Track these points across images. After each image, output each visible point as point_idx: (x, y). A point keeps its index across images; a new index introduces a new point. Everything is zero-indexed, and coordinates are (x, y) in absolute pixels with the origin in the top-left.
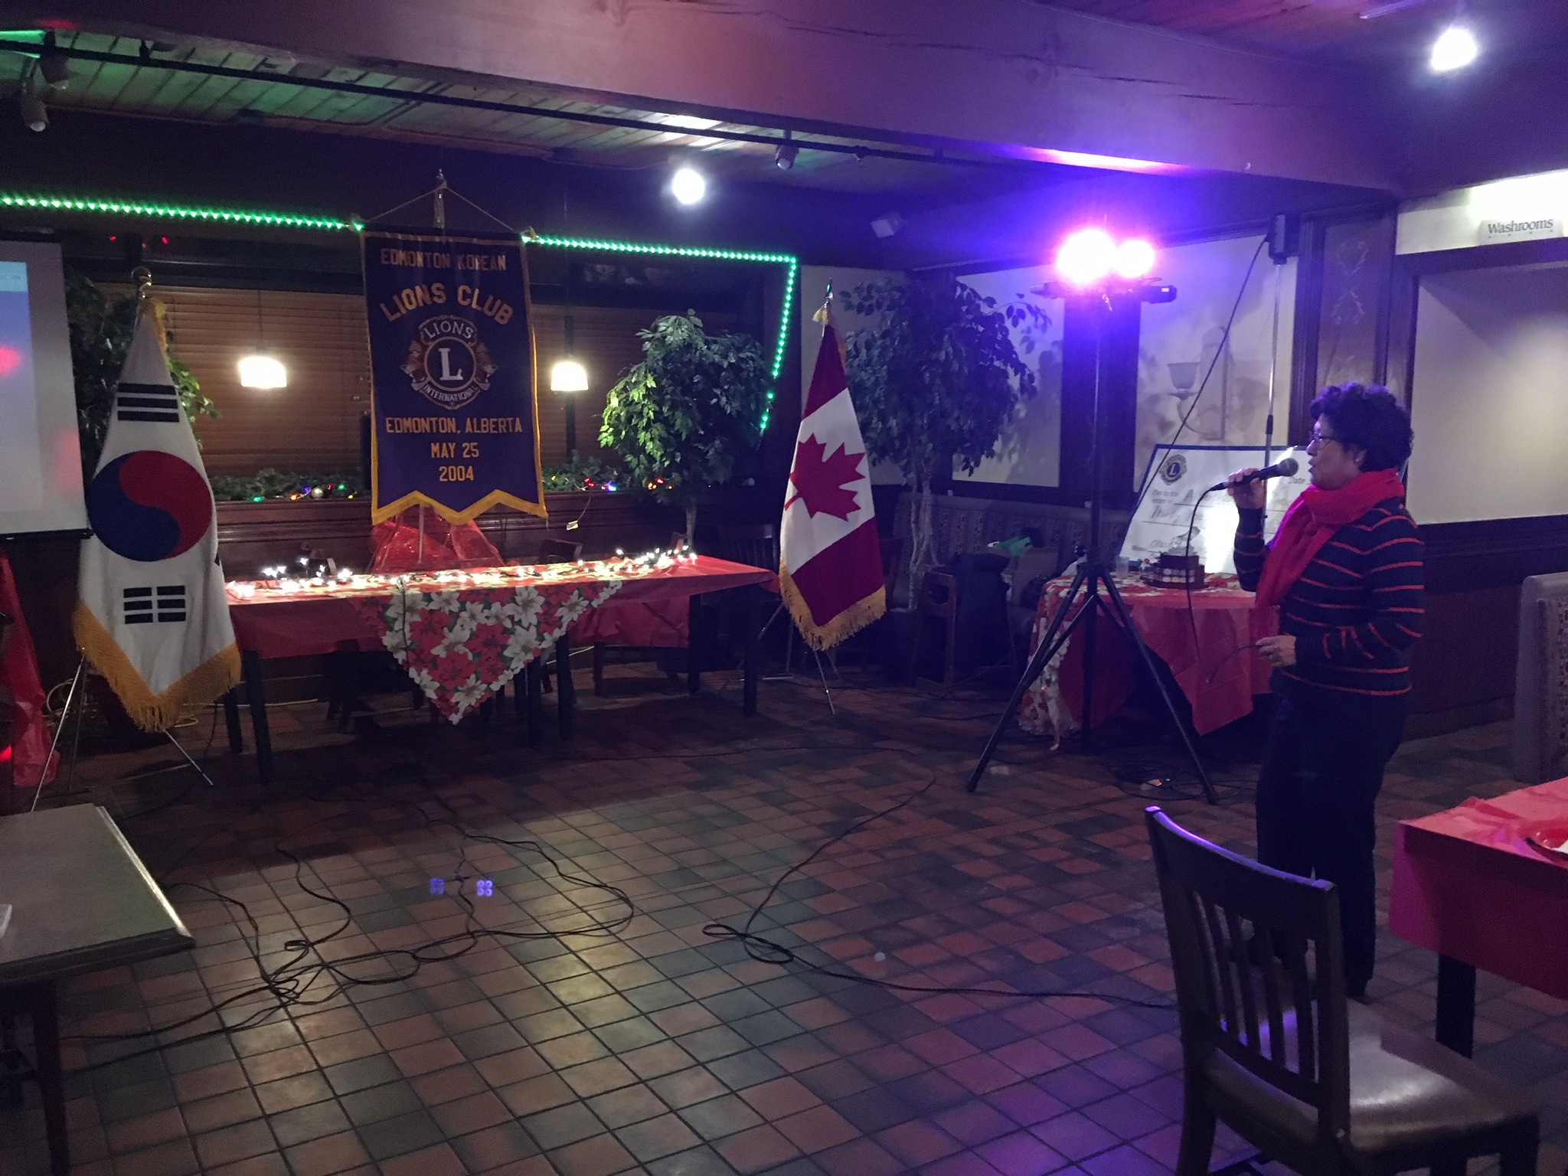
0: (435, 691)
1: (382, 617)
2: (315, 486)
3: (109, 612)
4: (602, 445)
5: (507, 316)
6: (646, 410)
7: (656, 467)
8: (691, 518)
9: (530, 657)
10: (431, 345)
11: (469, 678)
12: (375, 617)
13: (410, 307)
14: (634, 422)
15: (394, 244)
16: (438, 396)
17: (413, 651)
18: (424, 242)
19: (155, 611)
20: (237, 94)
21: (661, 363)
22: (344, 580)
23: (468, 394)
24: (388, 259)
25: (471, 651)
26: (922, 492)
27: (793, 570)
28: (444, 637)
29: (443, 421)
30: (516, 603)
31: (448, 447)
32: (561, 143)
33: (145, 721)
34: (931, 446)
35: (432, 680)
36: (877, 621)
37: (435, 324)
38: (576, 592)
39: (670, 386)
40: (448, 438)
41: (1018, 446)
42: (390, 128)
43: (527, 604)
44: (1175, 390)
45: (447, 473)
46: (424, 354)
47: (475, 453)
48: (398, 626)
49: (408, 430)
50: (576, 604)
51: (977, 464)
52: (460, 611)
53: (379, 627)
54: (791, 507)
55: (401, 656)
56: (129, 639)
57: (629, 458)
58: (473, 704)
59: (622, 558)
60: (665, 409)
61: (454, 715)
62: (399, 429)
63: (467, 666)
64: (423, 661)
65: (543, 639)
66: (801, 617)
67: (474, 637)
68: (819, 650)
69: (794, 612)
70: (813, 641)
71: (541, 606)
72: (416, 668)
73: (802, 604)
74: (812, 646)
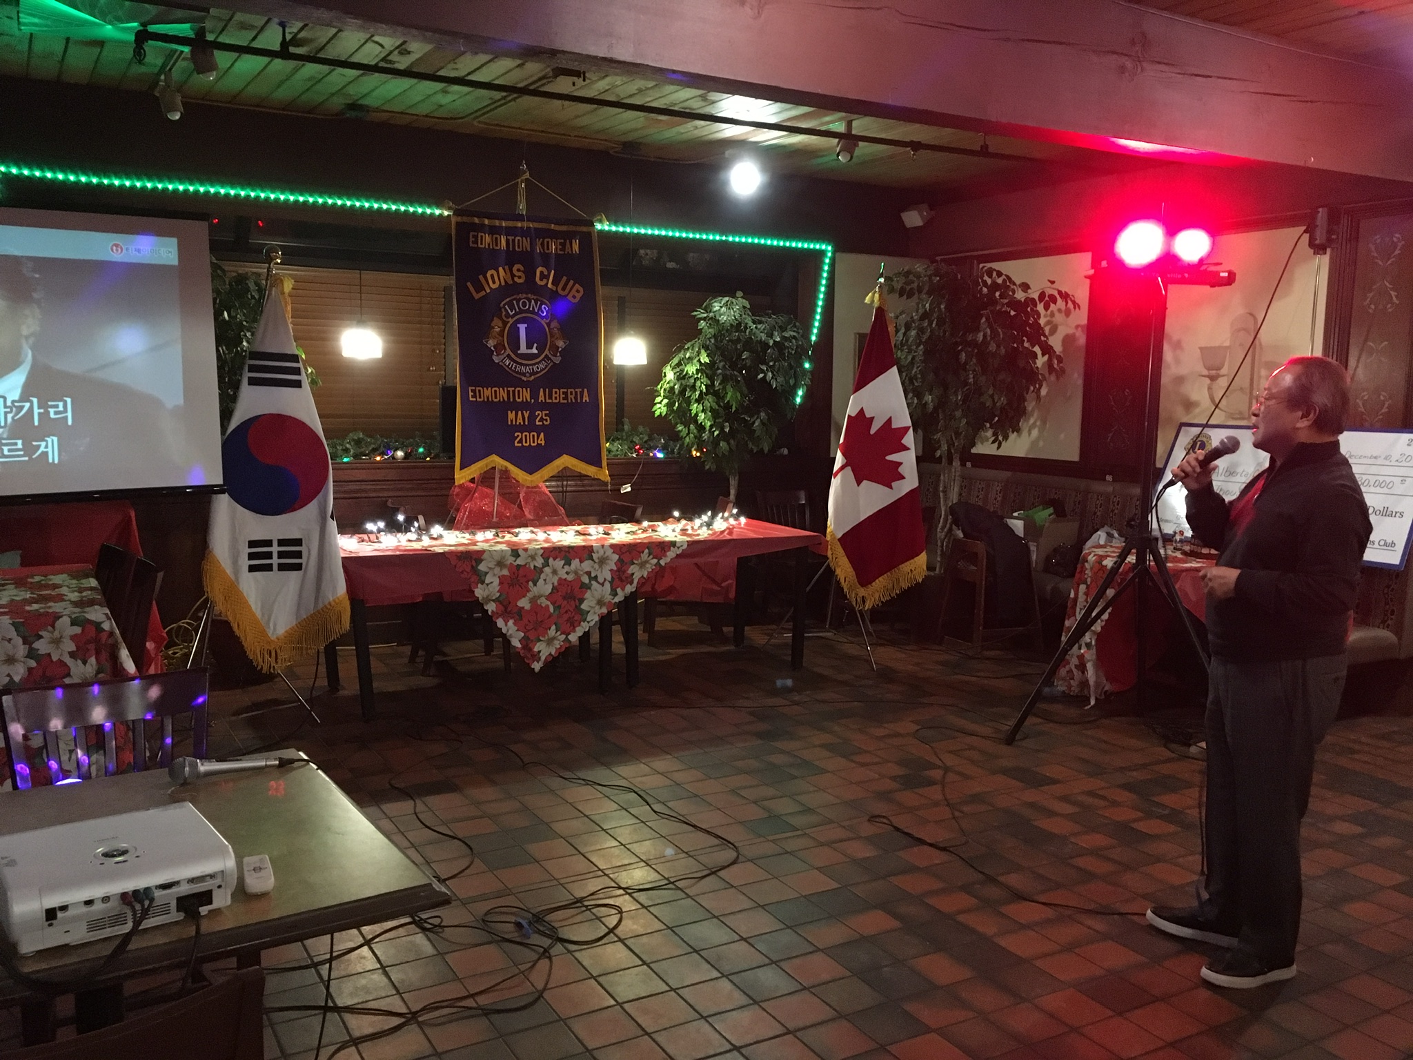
0: (520, 641)
1: (475, 570)
2: (396, 449)
3: (235, 562)
4: (656, 416)
5: (579, 296)
6: (698, 383)
7: (705, 436)
8: (733, 482)
9: (604, 610)
10: (511, 321)
11: (550, 629)
12: (469, 571)
13: (494, 286)
14: (687, 394)
15: (481, 228)
16: (515, 368)
17: (499, 601)
18: (506, 227)
19: (275, 561)
20: (351, 90)
21: (713, 341)
22: (435, 536)
23: (541, 366)
24: (476, 242)
25: (552, 603)
26: (952, 464)
27: (839, 536)
28: (528, 591)
29: (519, 391)
30: (593, 560)
31: (523, 414)
32: (630, 137)
33: (263, 663)
34: (964, 421)
35: (518, 630)
36: (918, 584)
37: (515, 302)
38: (646, 551)
39: (720, 362)
40: (524, 406)
41: (1038, 423)
42: (479, 122)
43: (603, 561)
44: (1206, 372)
45: (522, 439)
46: (504, 329)
47: (546, 420)
48: (488, 580)
49: (488, 398)
50: (647, 562)
51: (1006, 438)
52: (544, 567)
53: (472, 580)
54: (839, 476)
55: (491, 607)
56: (251, 586)
57: (680, 428)
58: (553, 653)
59: (679, 520)
60: (716, 383)
61: (535, 663)
62: (480, 397)
63: (549, 618)
64: (510, 613)
65: (616, 594)
66: (846, 578)
67: (555, 591)
68: (862, 609)
69: (839, 573)
70: (856, 601)
71: (615, 563)
72: (503, 618)
73: (847, 566)
74: (856, 605)
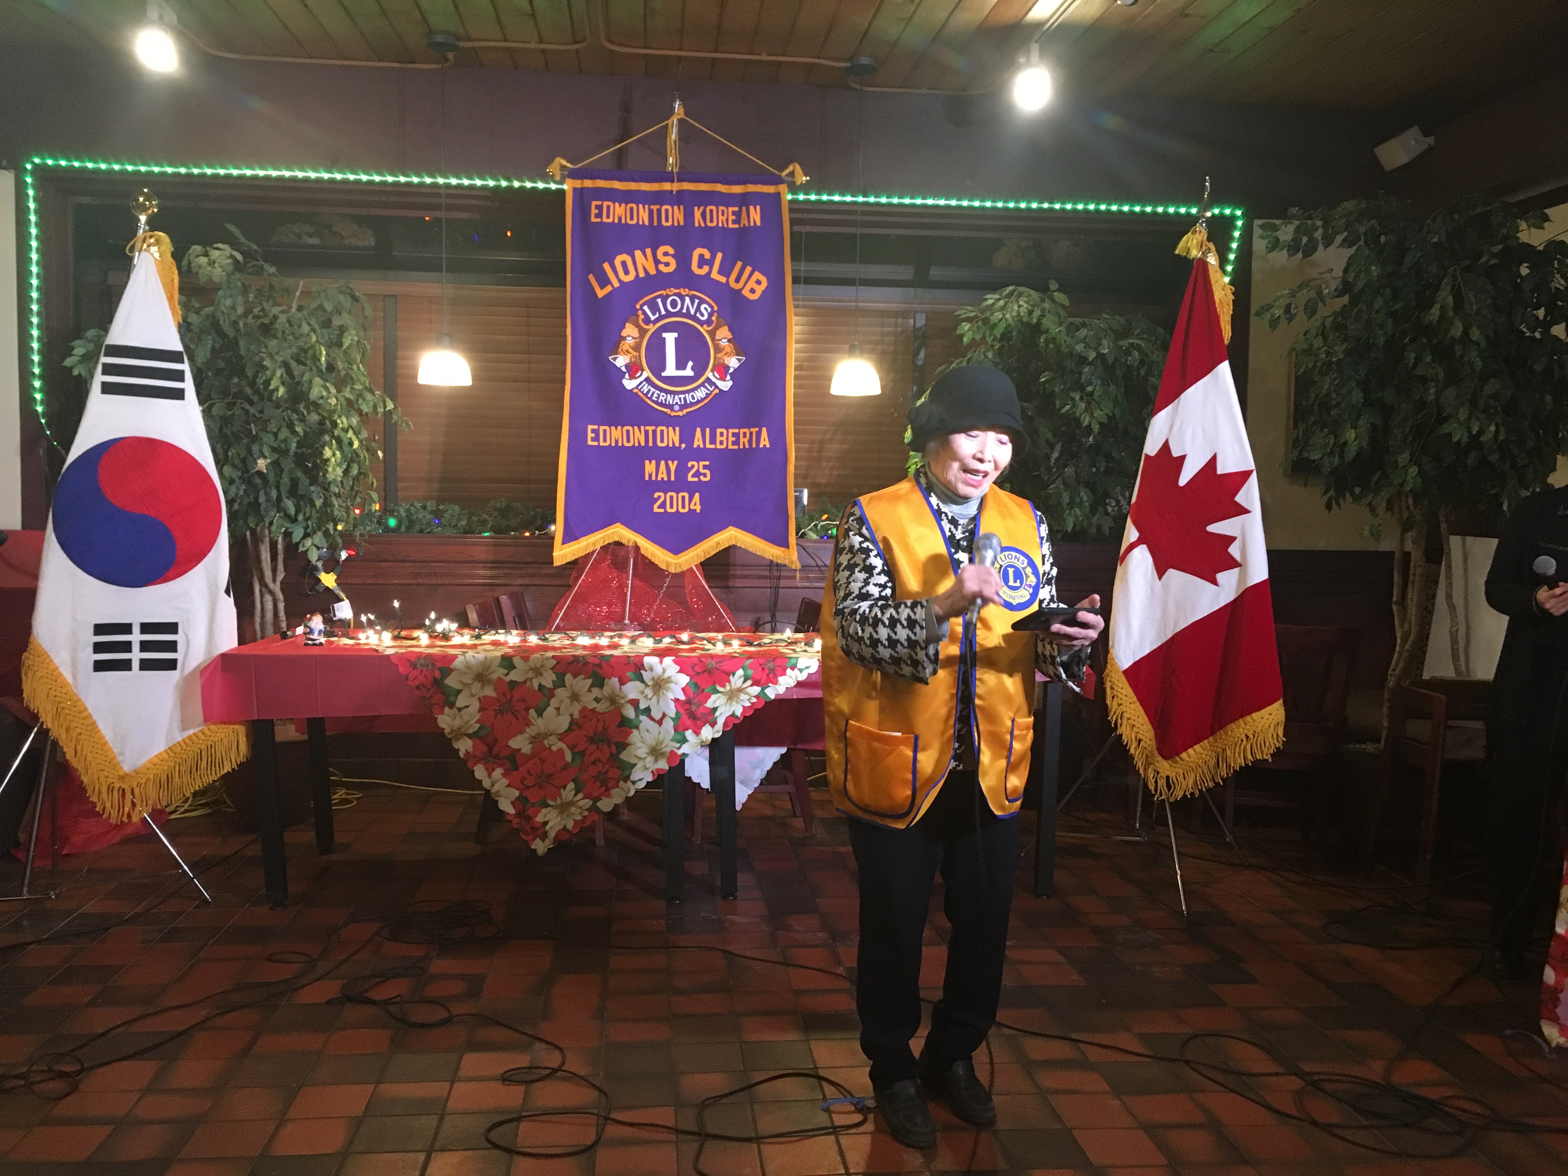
0: (512, 803)
1: (438, 684)
5: (760, 289)
9: (663, 765)
10: (652, 328)
11: (564, 787)
12: (429, 686)
13: (626, 279)
15: (608, 194)
16: (658, 398)
17: (480, 738)
18: (647, 192)
19: (136, 655)
23: (700, 394)
24: (599, 215)
25: (570, 748)
27: (1128, 665)
28: (529, 724)
29: (662, 431)
31: (667, 466)
35: (509, 786)
36: (1265, 760)
37: (659, 300)
40: (670, 453)
43: (660, 684)
45: (665, 501)
46: (641, 342)
47: (705, 475)
48: (460, 702)
49: (617, 441)
50: (740, 690)
52: (556, 687)
53: (434, 701)
54: (1128, 561)
55: (464, 746)
58: (569, 828)
61: (538, 841)
62: (605, 441)
63: (564, 769)
64: (496, 757)
65: (684, 740)
66: (1140, 741)
67: (575, 727)
68: (1168, 798)
69: (1126, 732)
70: (1156, 782)
71: (683, 689)
72: (485, 764)
73: (1141, 720)
74: (1156, 789)
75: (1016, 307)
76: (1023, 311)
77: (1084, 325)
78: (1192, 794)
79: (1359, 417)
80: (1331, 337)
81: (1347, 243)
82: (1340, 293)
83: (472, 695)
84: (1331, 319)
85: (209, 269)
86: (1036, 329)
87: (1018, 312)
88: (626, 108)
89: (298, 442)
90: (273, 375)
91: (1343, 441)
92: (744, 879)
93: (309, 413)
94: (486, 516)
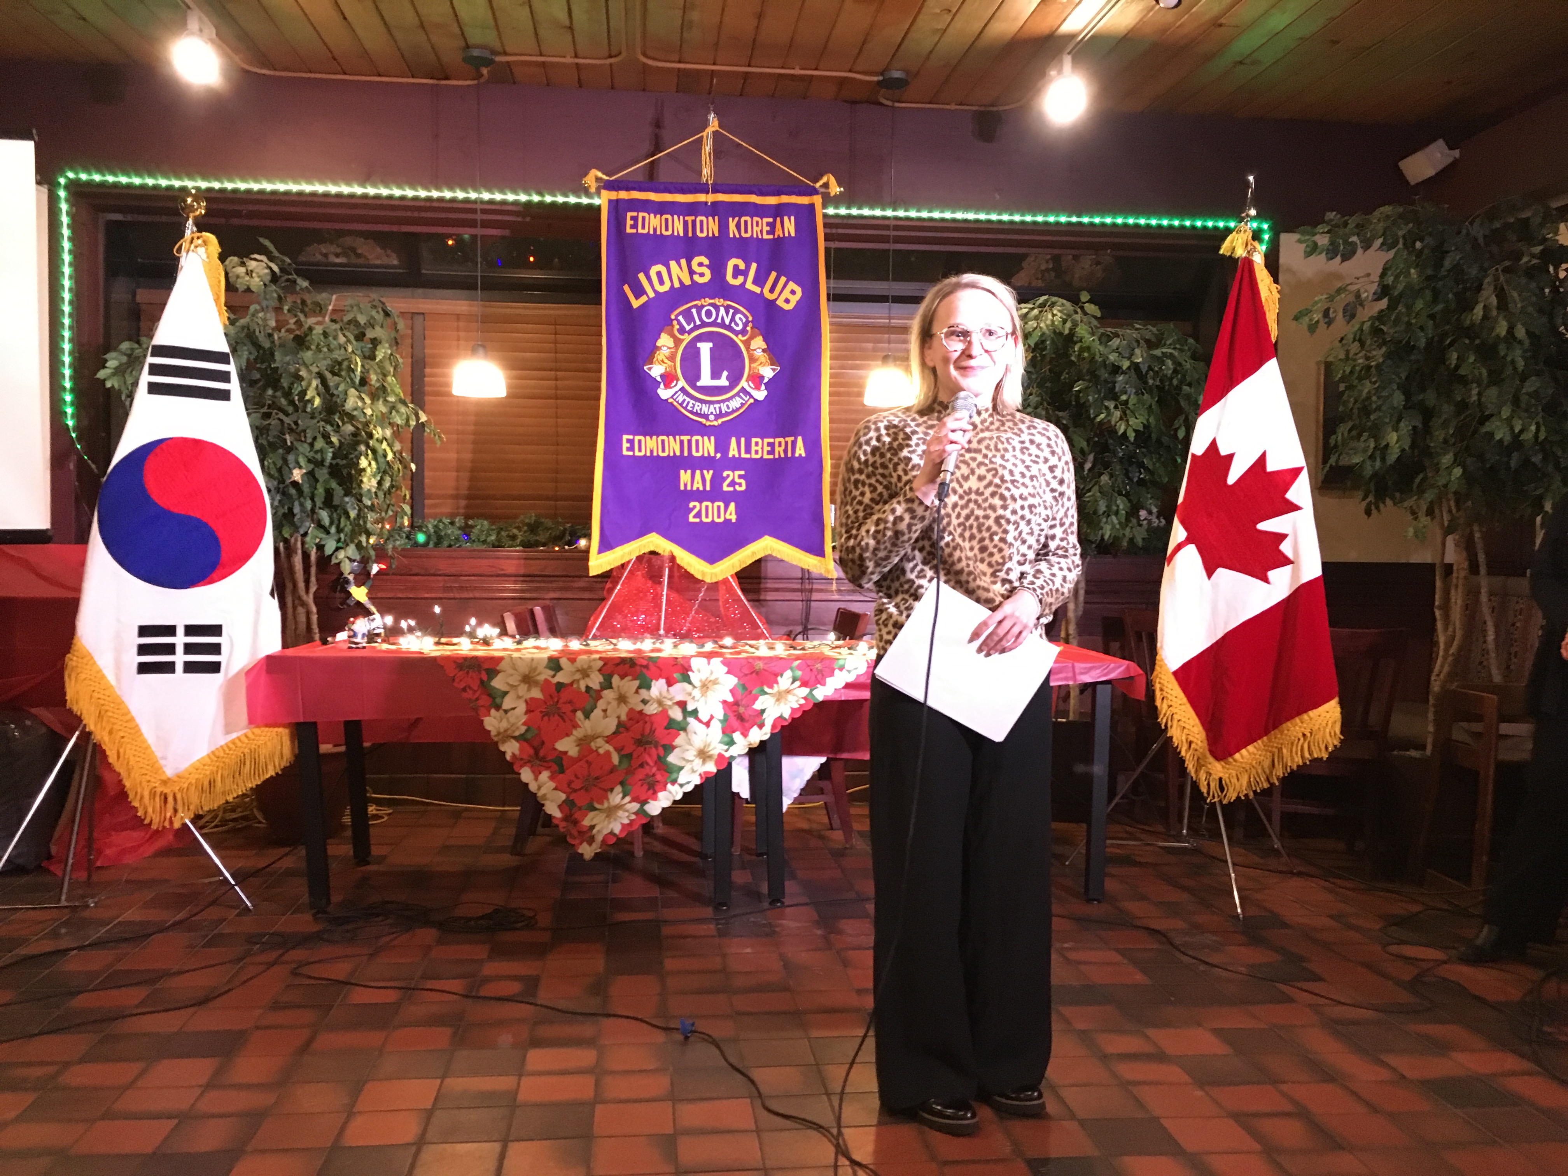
0: (560, 807)
1: (485, 686)
3: (119, 656)
5: (794, 299)
9: (710, 768)
10: (687, 338)
11: (612, 790)
12: (476, 688)
13: (662, 289)
15: (643, 206)
16: (693, 407)
17: (527, 741)
18: (682, 203)
19: (180, 657)
23: (735, 403)
24: (635, 226)
25: (616, 749)
27: (1177, 666)
28: (576, 726)
29: (697, 441)
30: (690, 682)
31: (703, 476)
33: (153, 811)
35: (556, 789)
37: (694, 311)
40: (705, 463)
43: (708, 686)
45: (700, 511)
46: (676, 352)
47: (740, 485)
48: (507, 703)
49: (652, 451)
50: (788, 691)
52: (603, 688)
53: (481, 702)
54: (1179, 558)
55: (511, 749)
58: (617, 832)
61: (585, 845)
62: (640, 450)
63: (611, 772)
64: (543, 759)
65: (731, 743)
66: (1190, 743)
67: (622, 730)
68: (1221, 801)
69: (1176, 734)
70: (1209, 785)
71: (731, 691)
72: (532, 767)
73: (1192, 722)
74: (1208, 793)
75: (1050, 316)
76: (1058, 319)
77: (1117, 335)
78: (1246, 796)
79: (1399, 420)
80: (1368, 342)
81: (1387, 246)
82: (1378, 298)
83: (519, 697)
84: (1369, 323)
85: (247, 278)
86: (1070, 339)
87: (1053, 321)
88: (658, 124)
89: (334, 453)
90: (309, 384)
91: (1384, 444)
92: (790, 887)
93: (344, 424)
94: (515, 531)
